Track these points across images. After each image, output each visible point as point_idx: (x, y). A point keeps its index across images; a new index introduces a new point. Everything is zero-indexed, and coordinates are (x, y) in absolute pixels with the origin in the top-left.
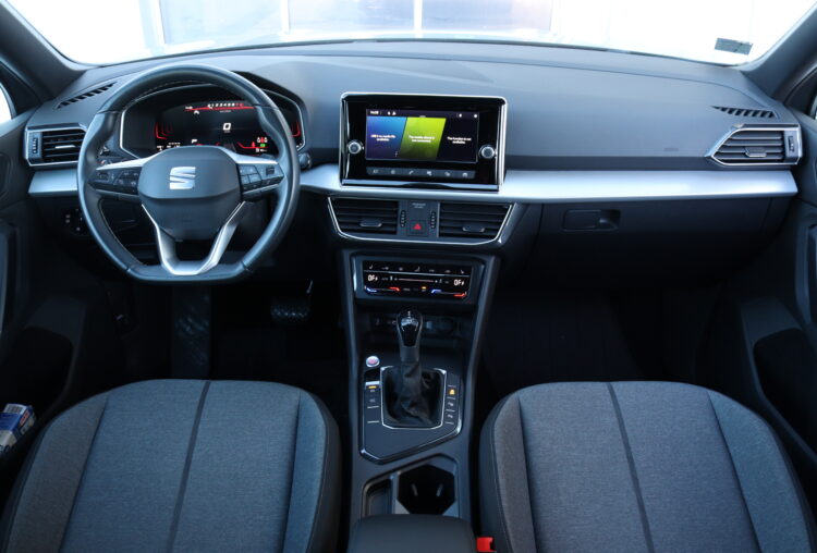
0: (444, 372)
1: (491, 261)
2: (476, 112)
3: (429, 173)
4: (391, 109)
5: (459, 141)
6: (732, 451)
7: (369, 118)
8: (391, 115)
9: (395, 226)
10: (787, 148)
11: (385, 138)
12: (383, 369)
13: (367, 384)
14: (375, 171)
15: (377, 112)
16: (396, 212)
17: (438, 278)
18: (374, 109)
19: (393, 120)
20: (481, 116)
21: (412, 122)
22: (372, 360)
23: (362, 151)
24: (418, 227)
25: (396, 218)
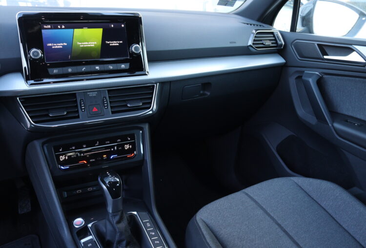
0: (135, 213)
1: (146, 127)
2: (123, 23)
3: (97, 68)
4: (61, 24)
5: (115, 43)
6: (323, 205)
7: (43, 31)
8: (61, 28)
9: (77, 112)
10: (278, 40)
11: (59, 46)
12: (90, 225)
13: (83, 241)
14: (55, 71)
15: (49, 26)
16: (76, 101)
17: (113, 147)
18: (47, 24)
19: (63, 32)
20: (126, 25)
21: (78, 32)
22: (79, 222)
23: (41, 57)
24: (95, 110)
25: (77, 106)
